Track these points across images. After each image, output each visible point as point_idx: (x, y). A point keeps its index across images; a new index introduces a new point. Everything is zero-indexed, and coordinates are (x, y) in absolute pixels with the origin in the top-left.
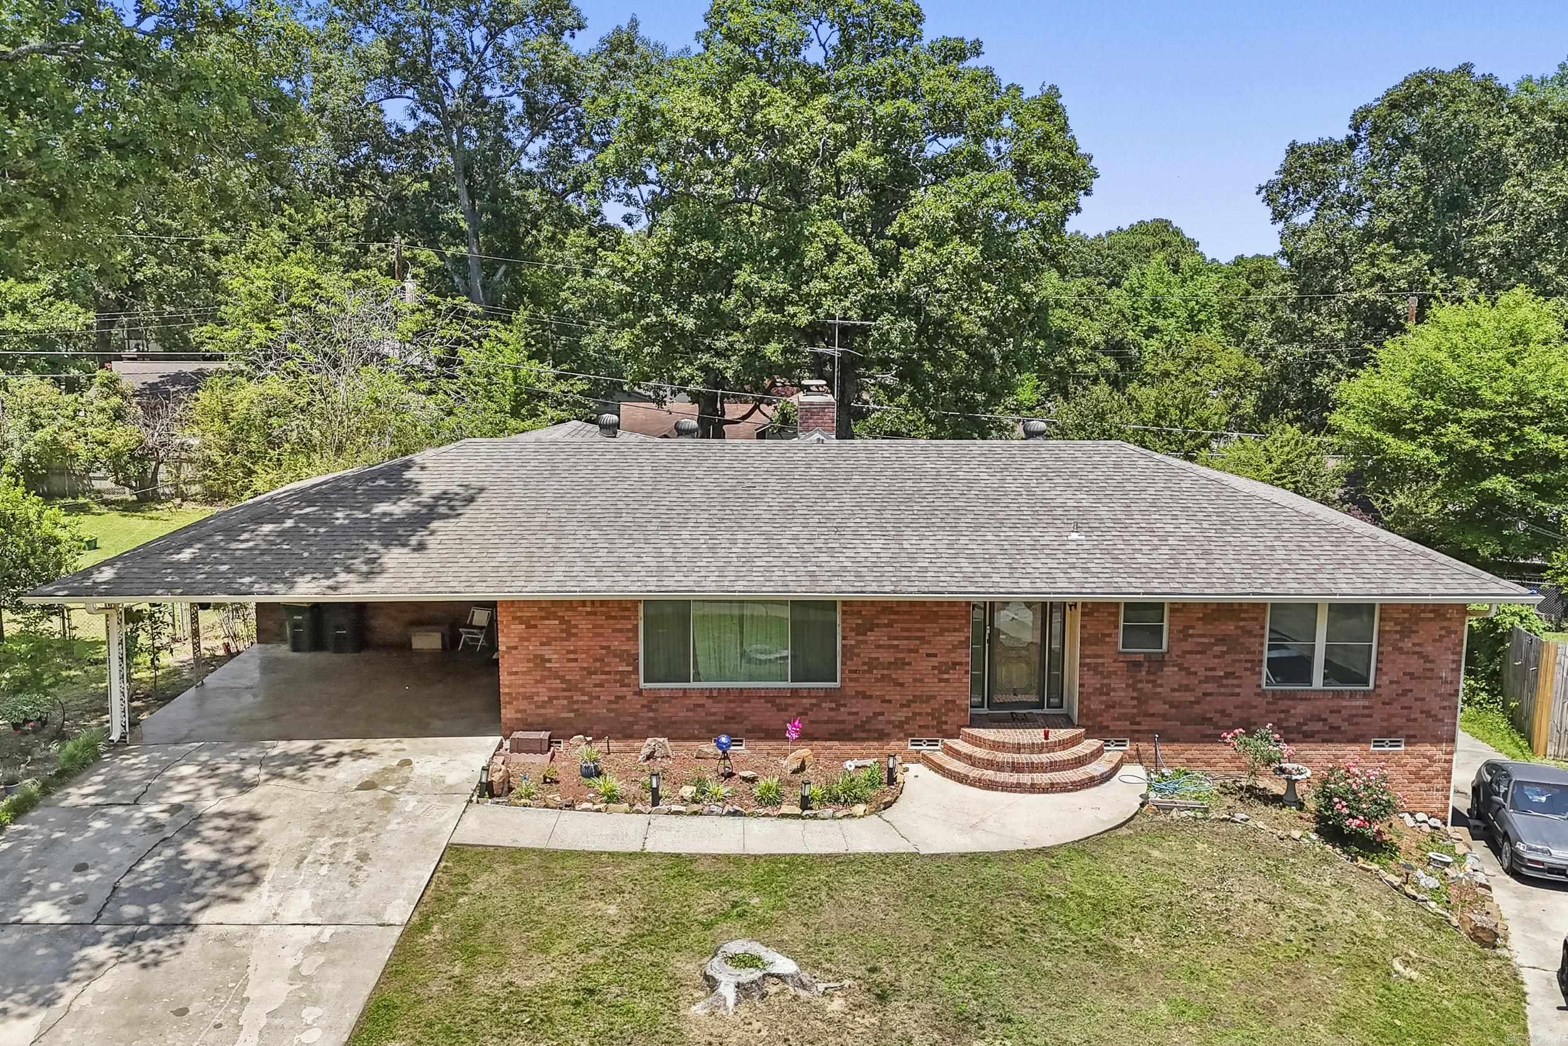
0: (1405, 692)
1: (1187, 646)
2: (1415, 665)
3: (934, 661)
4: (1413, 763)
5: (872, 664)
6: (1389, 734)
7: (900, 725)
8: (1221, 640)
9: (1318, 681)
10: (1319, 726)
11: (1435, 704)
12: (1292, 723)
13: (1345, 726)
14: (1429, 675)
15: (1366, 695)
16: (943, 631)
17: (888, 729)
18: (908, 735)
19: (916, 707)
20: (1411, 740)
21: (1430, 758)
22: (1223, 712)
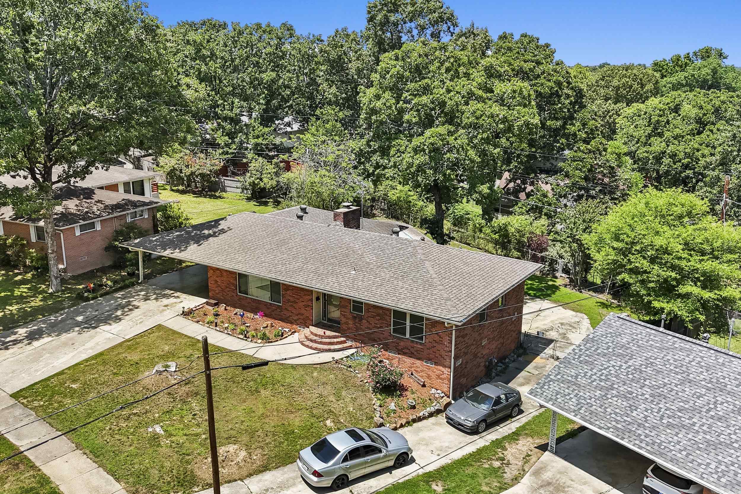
0: (434, 347)
1: (370, 314)
2: (437, 338)
3: (304, 303)
4: (438, 372)
5: (289, 301)
6: (429, 360)
7: (296, 321)
8: (378, 315)
9: (408, 336)
10: (408, 351)
11: (443, 353)
12: (400, 348)
13: (415, 353)
14: (440, 343)
15: (421, 344)
16: (305, 295)
17: (293, 321)
18: (298, 324)
19: (299, 316)
20: (436, 364)
21: (443, 372)
22: (379, 338)
